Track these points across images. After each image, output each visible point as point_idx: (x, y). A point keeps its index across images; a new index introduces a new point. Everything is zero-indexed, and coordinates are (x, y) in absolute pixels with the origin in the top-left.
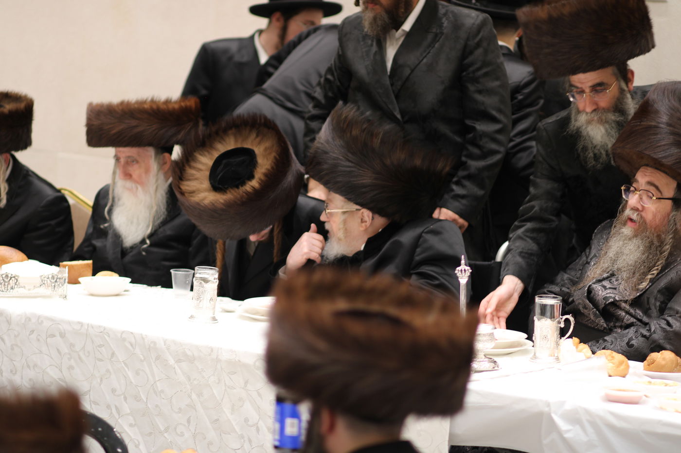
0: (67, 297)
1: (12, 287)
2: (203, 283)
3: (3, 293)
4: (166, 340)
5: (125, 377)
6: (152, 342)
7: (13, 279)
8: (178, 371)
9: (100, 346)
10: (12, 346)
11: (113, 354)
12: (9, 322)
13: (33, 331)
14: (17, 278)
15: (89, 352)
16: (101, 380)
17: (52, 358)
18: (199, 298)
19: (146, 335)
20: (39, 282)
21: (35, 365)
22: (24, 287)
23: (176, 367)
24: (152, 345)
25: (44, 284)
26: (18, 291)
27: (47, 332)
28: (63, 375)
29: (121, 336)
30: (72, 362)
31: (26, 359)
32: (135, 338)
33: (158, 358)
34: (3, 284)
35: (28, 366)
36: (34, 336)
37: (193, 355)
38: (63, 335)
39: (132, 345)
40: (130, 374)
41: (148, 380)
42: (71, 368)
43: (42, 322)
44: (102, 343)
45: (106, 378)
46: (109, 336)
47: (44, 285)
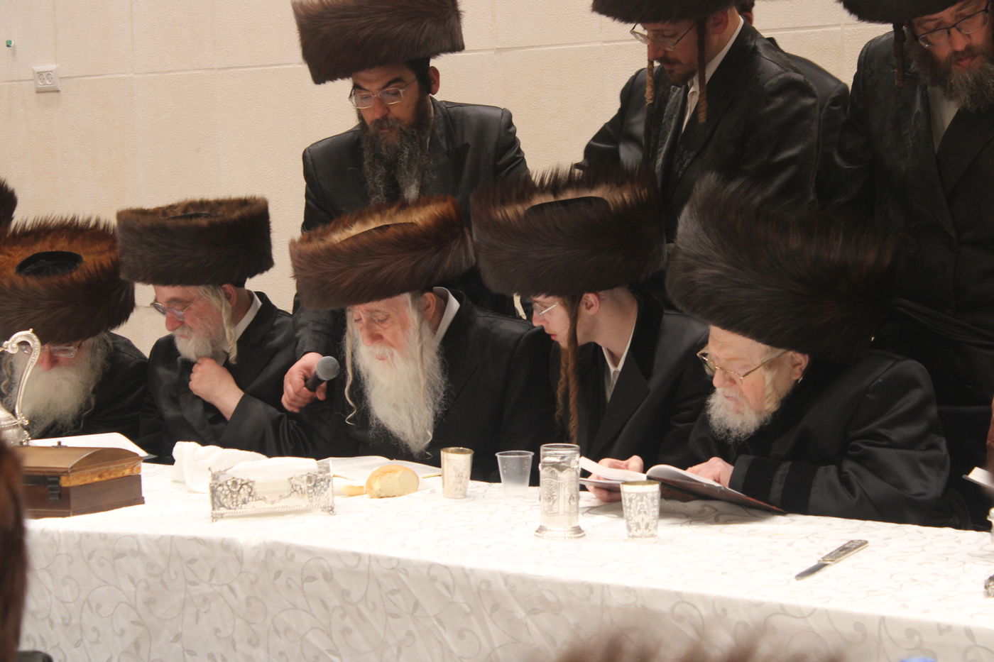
0: (335, 510)
1: (245, 499)
2: (556, 471)
3: (231, 511)
4: (508, 576)
5: (440, 643)
6: (483, 581)
7: (245, 487)
8: (534, 629)
9: (393, 592)
10: (248, 599)
11: (416, 605)
12: (240, 560)
13: (279, 573)
14: (250, 484)
15: (374, 604)
16: (399, 650)
17: (314, 616)
18: (550, 498)
19: (471, 570)
20: (287, 487)
21: (288, 630)
22: (264, 499)
23: (529, 622)
24: (483, 587)
25: (295, 491)
26: (252, 507)
27: (302, 573)
28: (335, 644)
29: (428, 573)
30: (348, 622)
31: (272, 621)
32: (451, 574)
33: (495, 608)
34: (229, 496)
35: (277, 632)
36: (281, 581)
37: (558, 600)
38: (328, 577)
39: (447, 588)
40: (449, 638)
41: (480, 648)
42: (346, 631)
43: (293, 556)
44: (395, 587)
45: (408, 646)
46: (407, 574)
47: (295, 493)
